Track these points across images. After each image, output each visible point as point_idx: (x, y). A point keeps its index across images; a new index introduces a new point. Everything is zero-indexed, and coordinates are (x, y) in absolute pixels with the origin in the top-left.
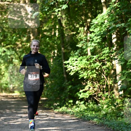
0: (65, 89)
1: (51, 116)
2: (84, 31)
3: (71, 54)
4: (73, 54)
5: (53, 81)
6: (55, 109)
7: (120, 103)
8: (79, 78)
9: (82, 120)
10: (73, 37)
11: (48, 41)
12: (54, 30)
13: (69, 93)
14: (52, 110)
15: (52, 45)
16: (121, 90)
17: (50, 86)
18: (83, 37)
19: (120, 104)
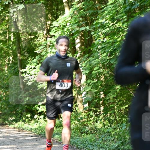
1: (5, 133)
2: (44, 35)
3: (29, 61)
4: (31, 61)
5: (7, 93)
6: (10, 125)
7: (84, 117)
9: (41, 137)
10: (31, 42)
11: (2, 46)
12: (8, 33)
13: (26, 106)
14: (7, 125)
15: (6, 50)
16: (85, 103)
17: (4, 98)
18: (42, 42)
19: (84, 119)
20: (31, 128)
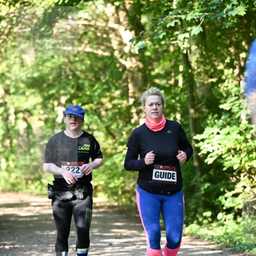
0: (195, 190)
3: (208, 122)
4: (212, 122)
8: (225, 169)
9: (229, 251)
10: (213, 89)
12: (174, 75)
13: (203, 198)
15: (171, 104)
18: (232, 89)
20: (212, 236)
